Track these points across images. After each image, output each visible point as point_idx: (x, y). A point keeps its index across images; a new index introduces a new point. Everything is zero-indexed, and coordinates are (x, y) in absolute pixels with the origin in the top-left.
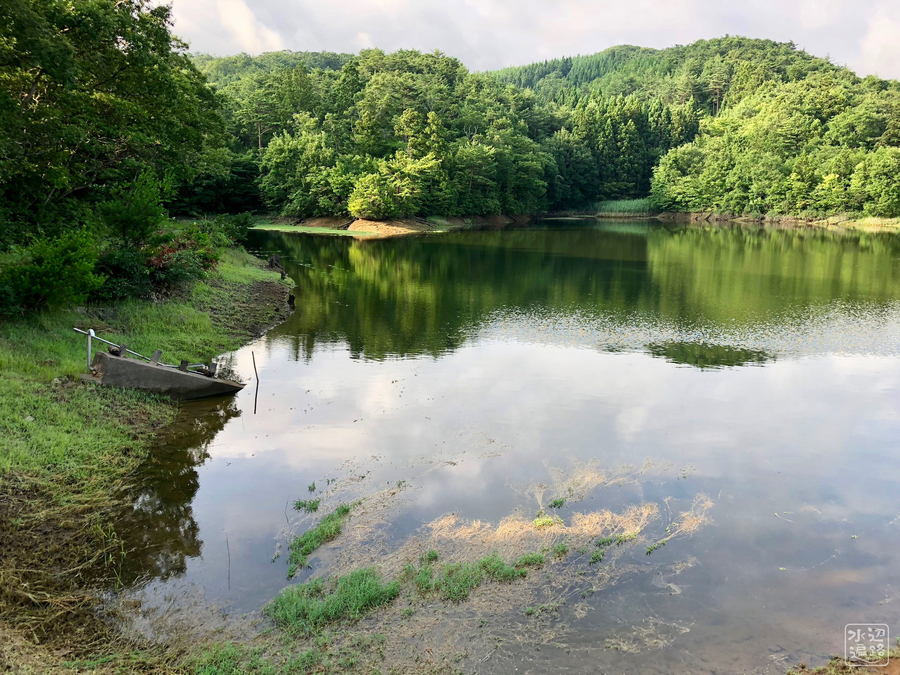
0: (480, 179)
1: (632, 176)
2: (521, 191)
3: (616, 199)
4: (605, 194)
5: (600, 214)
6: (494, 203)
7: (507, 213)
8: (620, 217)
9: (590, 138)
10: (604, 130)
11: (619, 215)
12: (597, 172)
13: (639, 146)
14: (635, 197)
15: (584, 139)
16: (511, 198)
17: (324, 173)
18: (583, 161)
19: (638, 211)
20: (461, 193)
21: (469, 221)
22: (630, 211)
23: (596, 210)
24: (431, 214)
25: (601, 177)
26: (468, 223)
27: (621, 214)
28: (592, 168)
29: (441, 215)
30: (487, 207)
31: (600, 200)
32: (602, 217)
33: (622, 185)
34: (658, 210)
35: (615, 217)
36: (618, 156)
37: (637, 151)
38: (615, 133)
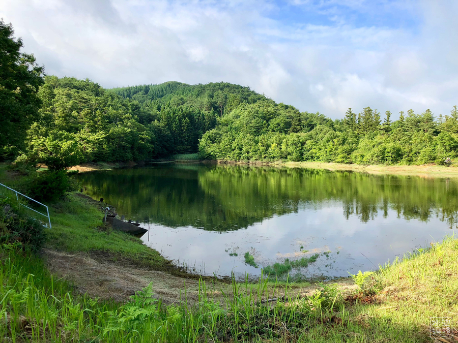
0: (123, 143)
1: (189, 143)
3: (183, 153)
4: (177, 151)
5: (176, 160)
6: (129, 155)
7: (135, 160)
8: (186, 162)
9: (169, 125)
10: (175, 121)
12: (173, 141)
13: (192, 129)
14: (191, 153)
15: (166, 125)
16: (137, 153)
18: (167, 136)
19: (194, 159)
20: (114, 150)
22: (190, 159)
23: (174, 159)
24: (99, 161)
25: (175, 143)
27: (186, 160)
28: (171, 139)
30: (126, 157)
31: (175, 154)
32: (177, 162)
33: (185, 147)
34: (203, 158)
35: (184, 162)
36: (182, 134)
37: (191, 132)
38: (180, 123)
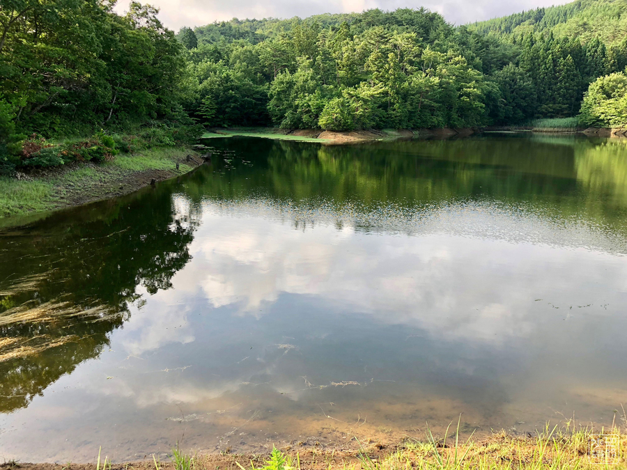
0: (426, 102)
1: (567, 99)
2: (464, 111)
3: (552, 117)
4: (542, 113)
5: (535, 129)
6: (438, 119)
7: (452, 127)
8: (551, 132)
9: (533, 70)
10: (546, 64)
11: (550, 130)
12: (536, 96)
13: (575, 75)
14: (568, 115)
15: (528, 71)
16: (455, 116)
17: (307, 98)
18: (524, 89)
19: (566, 127)
20: (411, 112)
21: (417, 132)
22: (559, 127)
23: (533, 126)
24: (386, 127)
25: (540, 100)
26: (416, 134)
27: (552, 129)
28: (532, 94)
29: (393, 128)
30: (432, 122)
31: (538, 118)
32: (536, 131)
33: (557, 106)
34: (584, 126)
35: (546, 132)
36: (556, 84)
37: (572, 80)
38: (555, 66)
